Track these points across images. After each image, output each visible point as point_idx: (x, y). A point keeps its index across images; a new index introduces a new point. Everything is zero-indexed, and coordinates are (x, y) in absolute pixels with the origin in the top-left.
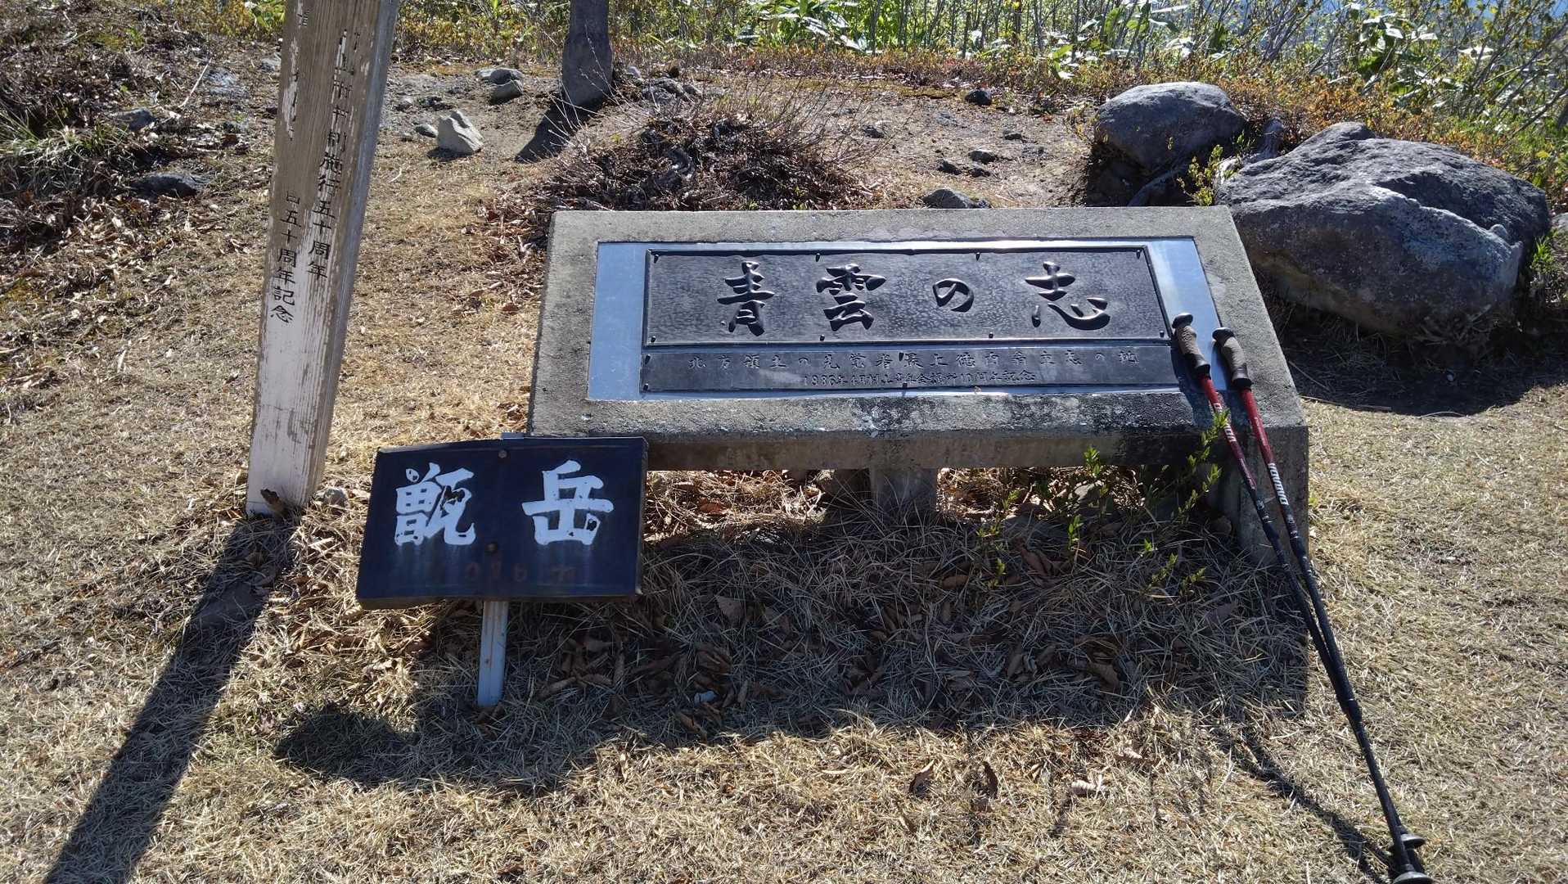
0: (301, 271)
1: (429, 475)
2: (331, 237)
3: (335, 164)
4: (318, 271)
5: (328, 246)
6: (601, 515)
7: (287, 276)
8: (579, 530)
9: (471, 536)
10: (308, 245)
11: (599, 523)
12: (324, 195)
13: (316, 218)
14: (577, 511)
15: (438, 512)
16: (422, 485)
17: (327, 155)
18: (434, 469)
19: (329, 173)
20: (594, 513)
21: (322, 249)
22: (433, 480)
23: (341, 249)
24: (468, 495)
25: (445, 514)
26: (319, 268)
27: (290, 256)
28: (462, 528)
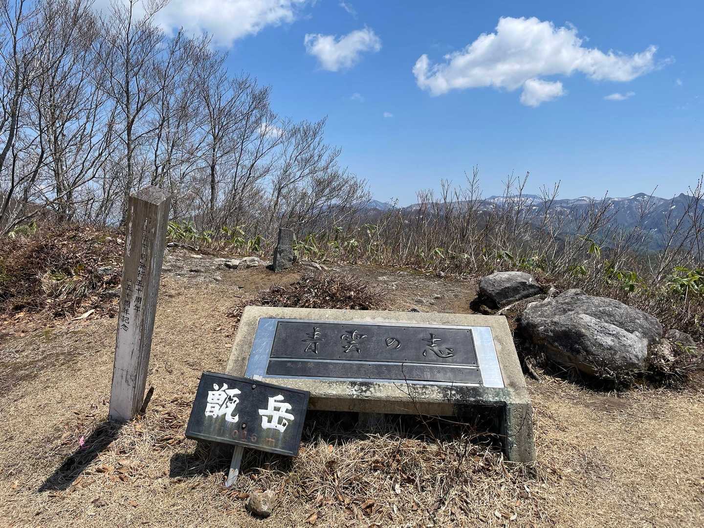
0: (132, 309)
1: (223, 388)
2: (142, 295)
3: (143, 266)
4: (137, 308)
5: (141, 298)
6: (288, 420)
7: (126, 311)
8: (279, 425)
9: (236, 419)
10: (134, 298)
11: (287, 424)
12: (140, 279)
13: (137, 287)
14: (279, 417)
15: (224, 405)
16: (220, 392)
17: (141, 263)
18: (225, 386)
19: (141, 270)
20: (286, 419)
21: (139, 299)
22: (224, 391)
23: (145, 300)
24: (238, 401)
25: (227, 407)
26: (138, 307)
27: (127, 303)
28: (233, 415)
